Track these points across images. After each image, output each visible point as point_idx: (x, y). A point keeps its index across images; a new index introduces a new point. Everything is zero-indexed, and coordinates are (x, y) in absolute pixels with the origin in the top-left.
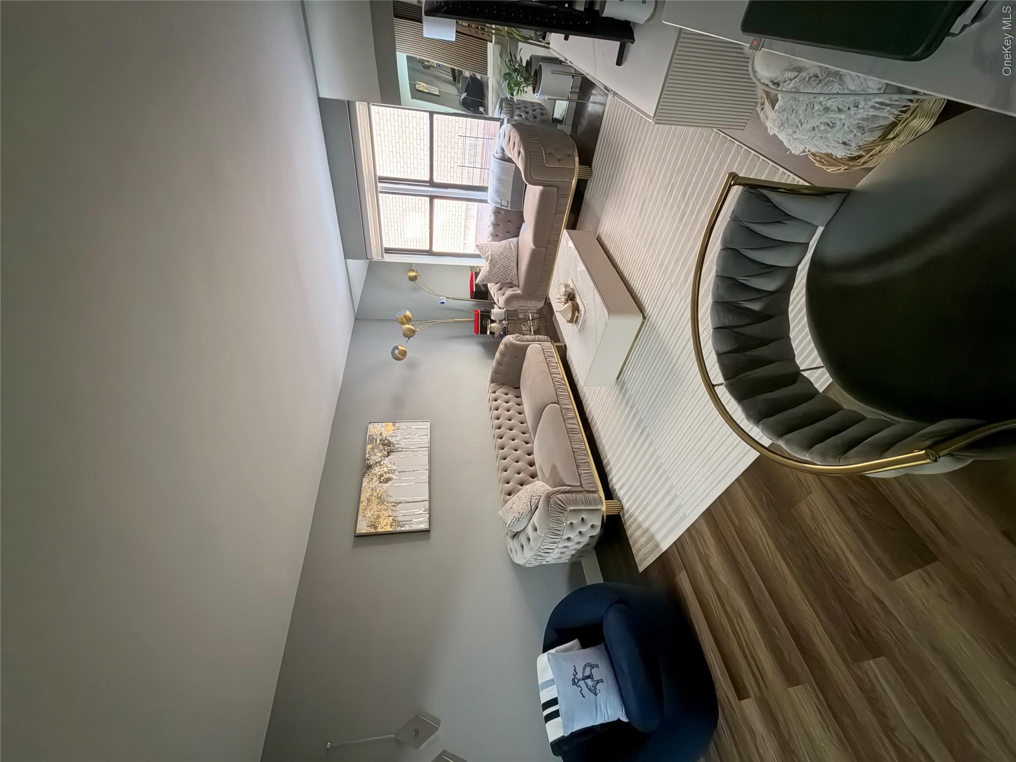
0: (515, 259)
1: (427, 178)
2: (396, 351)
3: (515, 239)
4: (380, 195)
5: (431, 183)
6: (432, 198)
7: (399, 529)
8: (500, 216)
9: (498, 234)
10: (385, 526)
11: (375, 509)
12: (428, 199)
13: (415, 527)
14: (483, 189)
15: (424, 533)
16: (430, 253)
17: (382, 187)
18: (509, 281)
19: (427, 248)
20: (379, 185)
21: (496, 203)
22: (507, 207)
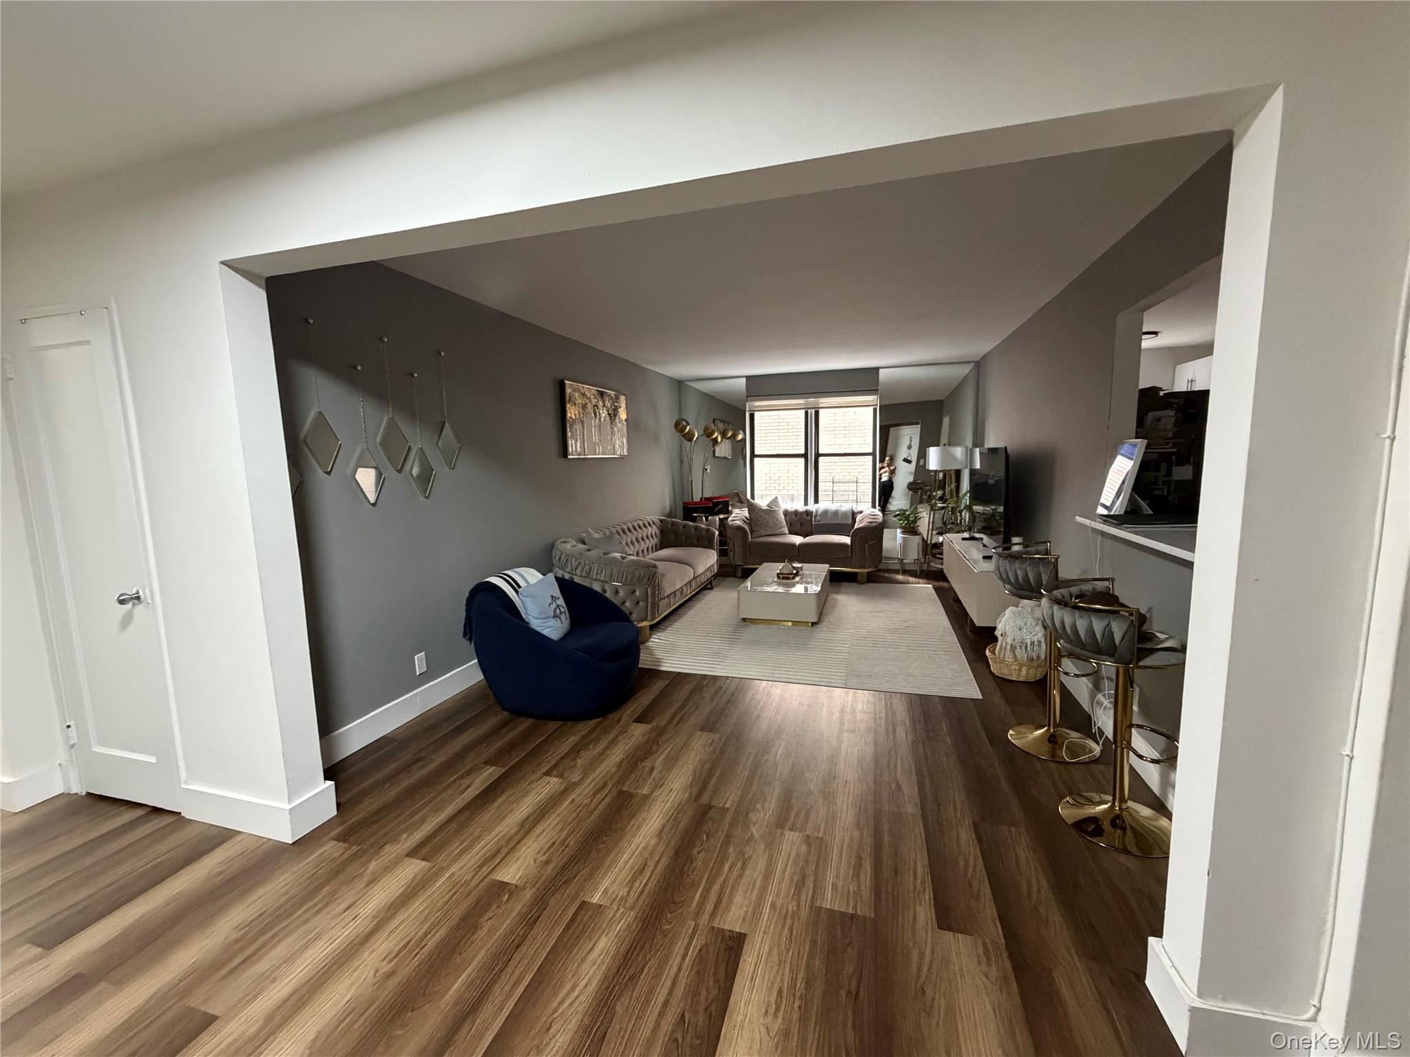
0: (774, 533)
1: (820, 452)
2: (684, 423)
3: (787, 531)
4: (803, 412)
5: (818, 455)
6: (805, 456)
7: (568, 425)
8: (804, 516)
9: (788, 516)
10: (572, 412)
11: (580, 401)
12: (803, 452)
13: (570, 442)
14: (816, 501)
15: (565, 453)
16: (753, 455)
17: (811, 413)
18: (755, 529)
19: (756, 453)
20: (813, 411)
21: (817, 511)
22: (815, 521)
